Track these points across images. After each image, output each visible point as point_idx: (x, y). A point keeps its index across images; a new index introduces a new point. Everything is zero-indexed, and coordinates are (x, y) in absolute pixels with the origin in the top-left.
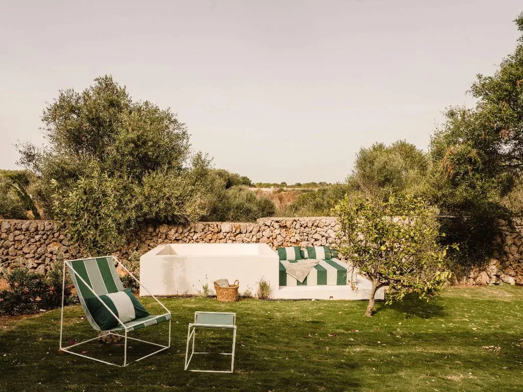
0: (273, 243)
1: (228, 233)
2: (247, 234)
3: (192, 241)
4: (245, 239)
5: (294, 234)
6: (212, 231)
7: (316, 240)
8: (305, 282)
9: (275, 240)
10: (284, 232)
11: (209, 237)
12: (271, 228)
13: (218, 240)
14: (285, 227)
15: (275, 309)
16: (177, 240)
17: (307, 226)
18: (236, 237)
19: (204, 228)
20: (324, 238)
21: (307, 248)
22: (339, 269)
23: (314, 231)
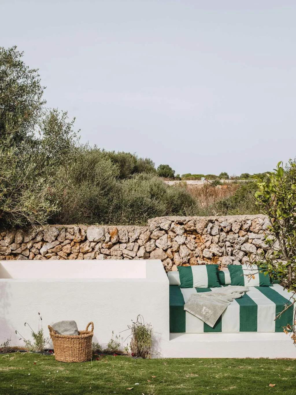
0: (172, 260)
1: (98, 243)
2: (130, 244)
3: (39, 256)
4: (126, 252)
5: (208, 244)
6: (72, 240)
7: (246, 254)
8: (217, 327)
9: (176, 254)
10: (193, 241)
11: (67, 248)
12: (171, 233)
13: (81, 255)
14: (194, 232)
15: (150, 378)
16: (14, 255)
17: (231, 230)
18: (111, 250)
19: (58, 235)
20: (260, 251)
21: (230, 267)
22: (279, 304)
23: (244, 239)
